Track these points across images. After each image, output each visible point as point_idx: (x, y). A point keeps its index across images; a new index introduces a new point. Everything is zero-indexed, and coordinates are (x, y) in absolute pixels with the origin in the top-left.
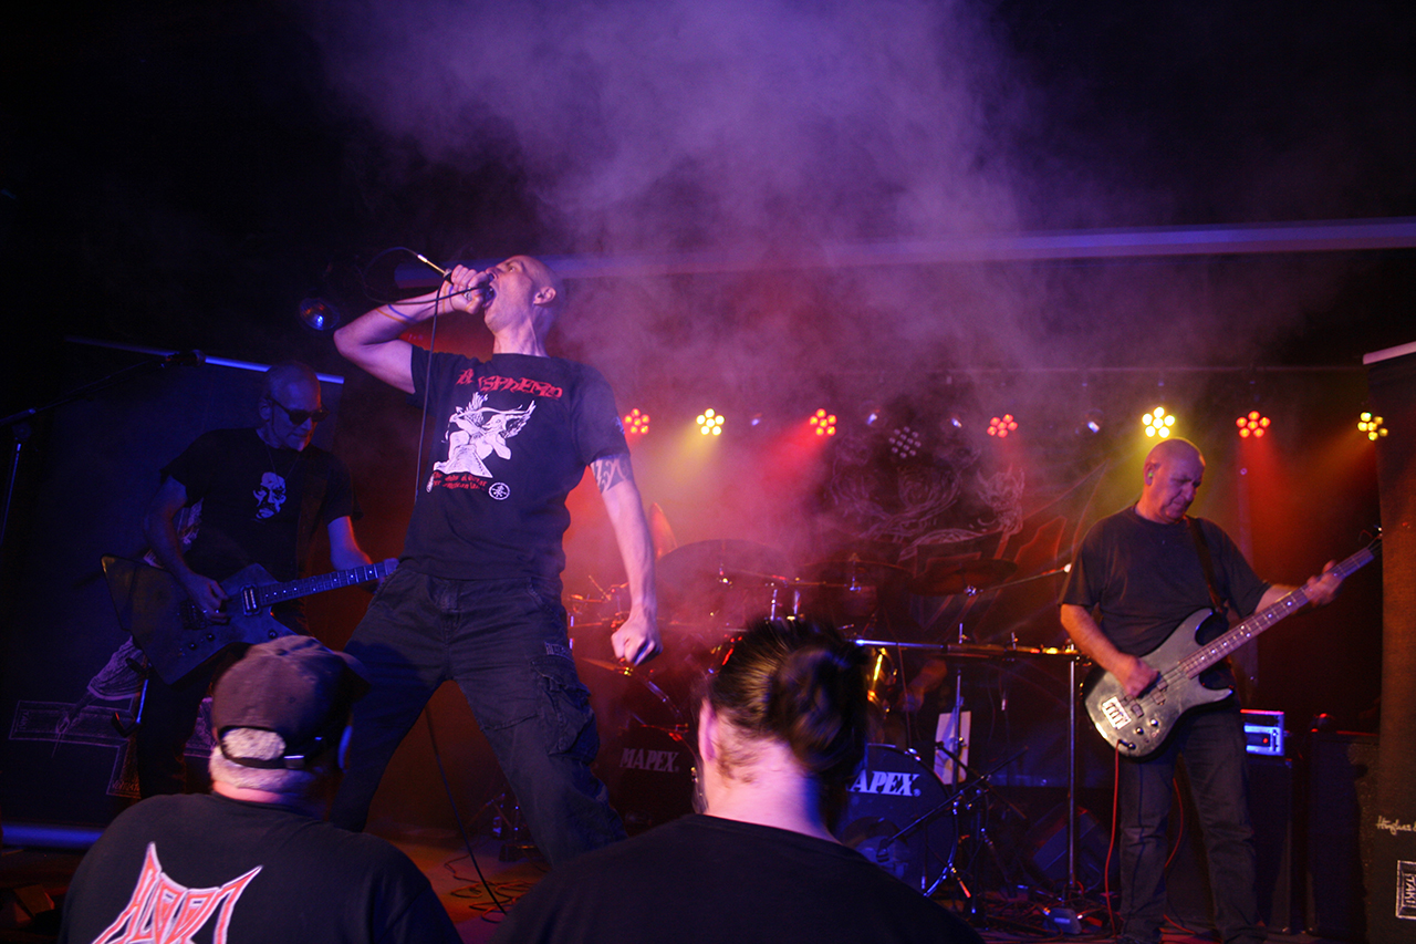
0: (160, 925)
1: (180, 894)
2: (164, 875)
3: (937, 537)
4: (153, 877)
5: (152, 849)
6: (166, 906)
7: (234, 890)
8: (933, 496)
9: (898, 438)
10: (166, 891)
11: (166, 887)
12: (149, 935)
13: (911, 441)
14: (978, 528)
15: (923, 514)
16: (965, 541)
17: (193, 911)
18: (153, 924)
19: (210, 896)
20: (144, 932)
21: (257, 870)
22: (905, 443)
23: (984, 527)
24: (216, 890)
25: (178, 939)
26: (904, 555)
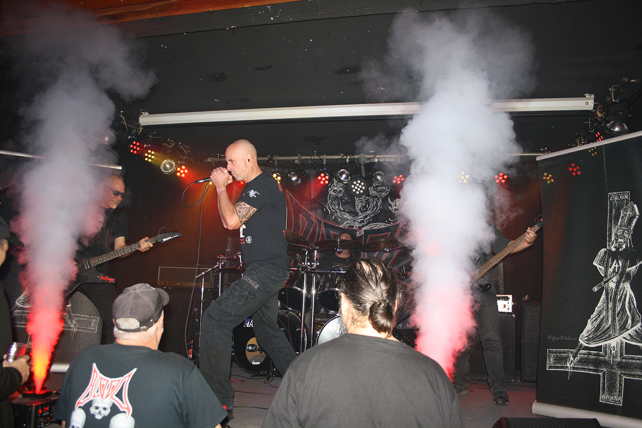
0: (102, 392)
1: (108, 381)
2: (101, 375)
3: (372, 226)
4: (97, 376)
5: (94, 365)
6: (103, 385)
7: (127, 379)
8: (370, 208)
9: (355, 185)
10: (102, 380)
11: (102, 378)
12: (98, 396)
13: (360, 186)
14: (389, 222)
15: (366, 217)
16: (384, 228)
17: (113, 387)
18: (99, 391)
19: (119, 381)
20: (96, 395)
21: (135, 370)
22: (358, 187)
23: (392, 222)
24: (121, 378)
25: (110, 396)
26: (358, 234)
